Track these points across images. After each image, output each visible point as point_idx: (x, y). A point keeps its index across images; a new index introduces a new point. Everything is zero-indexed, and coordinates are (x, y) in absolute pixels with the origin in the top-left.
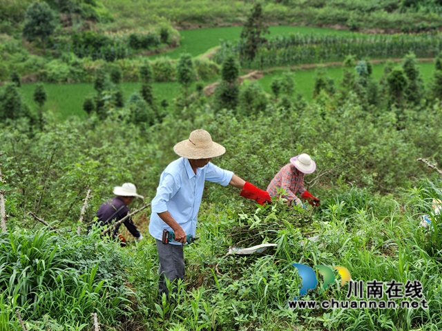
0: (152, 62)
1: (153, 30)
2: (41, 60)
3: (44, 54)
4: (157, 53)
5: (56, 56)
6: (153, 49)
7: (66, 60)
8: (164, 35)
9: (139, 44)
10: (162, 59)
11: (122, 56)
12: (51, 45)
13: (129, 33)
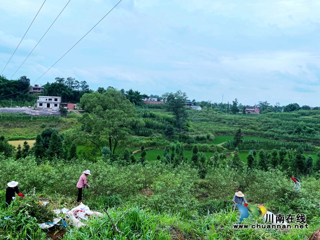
0: (202, 145)
1: (205, 135)
2: (168, 142)
3: (170, 140)
4: (205, 142)
5: (173, 141)
6: (204, 141)
7: (176, 143)
8: (208, 137)
9: (199, 139)
10: (205, 144)
11: (193, 143)
12: (173, 138)
13: (197, 135)
